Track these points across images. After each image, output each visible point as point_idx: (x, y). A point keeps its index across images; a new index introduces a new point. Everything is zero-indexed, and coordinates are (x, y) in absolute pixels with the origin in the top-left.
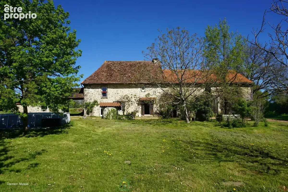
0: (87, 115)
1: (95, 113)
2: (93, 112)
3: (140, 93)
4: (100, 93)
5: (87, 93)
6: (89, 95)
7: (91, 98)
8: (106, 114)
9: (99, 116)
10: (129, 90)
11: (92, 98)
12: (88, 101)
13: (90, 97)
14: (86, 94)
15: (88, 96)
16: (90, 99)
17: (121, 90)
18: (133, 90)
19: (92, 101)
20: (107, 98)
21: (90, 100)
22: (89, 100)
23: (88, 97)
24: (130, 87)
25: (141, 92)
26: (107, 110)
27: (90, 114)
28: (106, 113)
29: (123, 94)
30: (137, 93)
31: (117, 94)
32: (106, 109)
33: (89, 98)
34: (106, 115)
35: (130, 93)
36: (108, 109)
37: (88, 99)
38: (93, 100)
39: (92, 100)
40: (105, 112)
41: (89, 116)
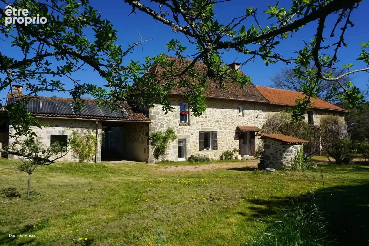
0: (155, 160)
1: (170, 155)
2: (166, 152)
3: (237, 117)
4: (177, 115)
5: (154, 113)
6: (159, 117)
7: (162, 124)
8: (293, 159)
9: (176, 161)
10: (221, 112)
11: (164, 123)
12: (157, 130)
13: (160, 121)
14: (152, 114)
15: (157, 118)
16: (159, 125)
17: (210, 112)
18: (227, 111)
19: (164, 130)
20: (189, 125)
21: (160, 127)
22: (158, 128)
23: (158, 121)
24: (223, 106)
25: (239, 117)
26: (294, 152)
27: (160, 158)
28: (293, 156)
29: (214, 117)
30: (233, 117)
31: (205, 118)
32: (293, 149)
33: (159, 123)
34: (293, 163)
35: (223, 117)
36: (296, 149)
37: (156, 125)
38: (166, 128)
39: (164, 127)
40: (290, 155)
41: (160, 160)
